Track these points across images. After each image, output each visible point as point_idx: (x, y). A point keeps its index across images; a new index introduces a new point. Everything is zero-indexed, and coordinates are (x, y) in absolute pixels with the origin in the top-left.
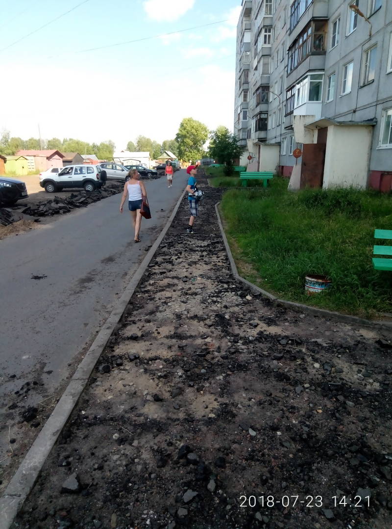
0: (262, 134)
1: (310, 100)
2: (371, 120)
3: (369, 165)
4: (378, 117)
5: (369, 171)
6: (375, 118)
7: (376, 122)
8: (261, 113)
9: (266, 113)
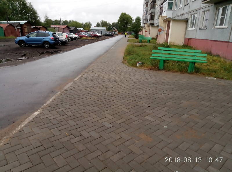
0: (152, 22)
1: (168, 9)
2: (187, 19)
3: (185, 36)
4: (189, 18)
5: (185, 38)
6: (188, 18)
7: (188, 20)
8: (152, 13)
9: (154, 13)
